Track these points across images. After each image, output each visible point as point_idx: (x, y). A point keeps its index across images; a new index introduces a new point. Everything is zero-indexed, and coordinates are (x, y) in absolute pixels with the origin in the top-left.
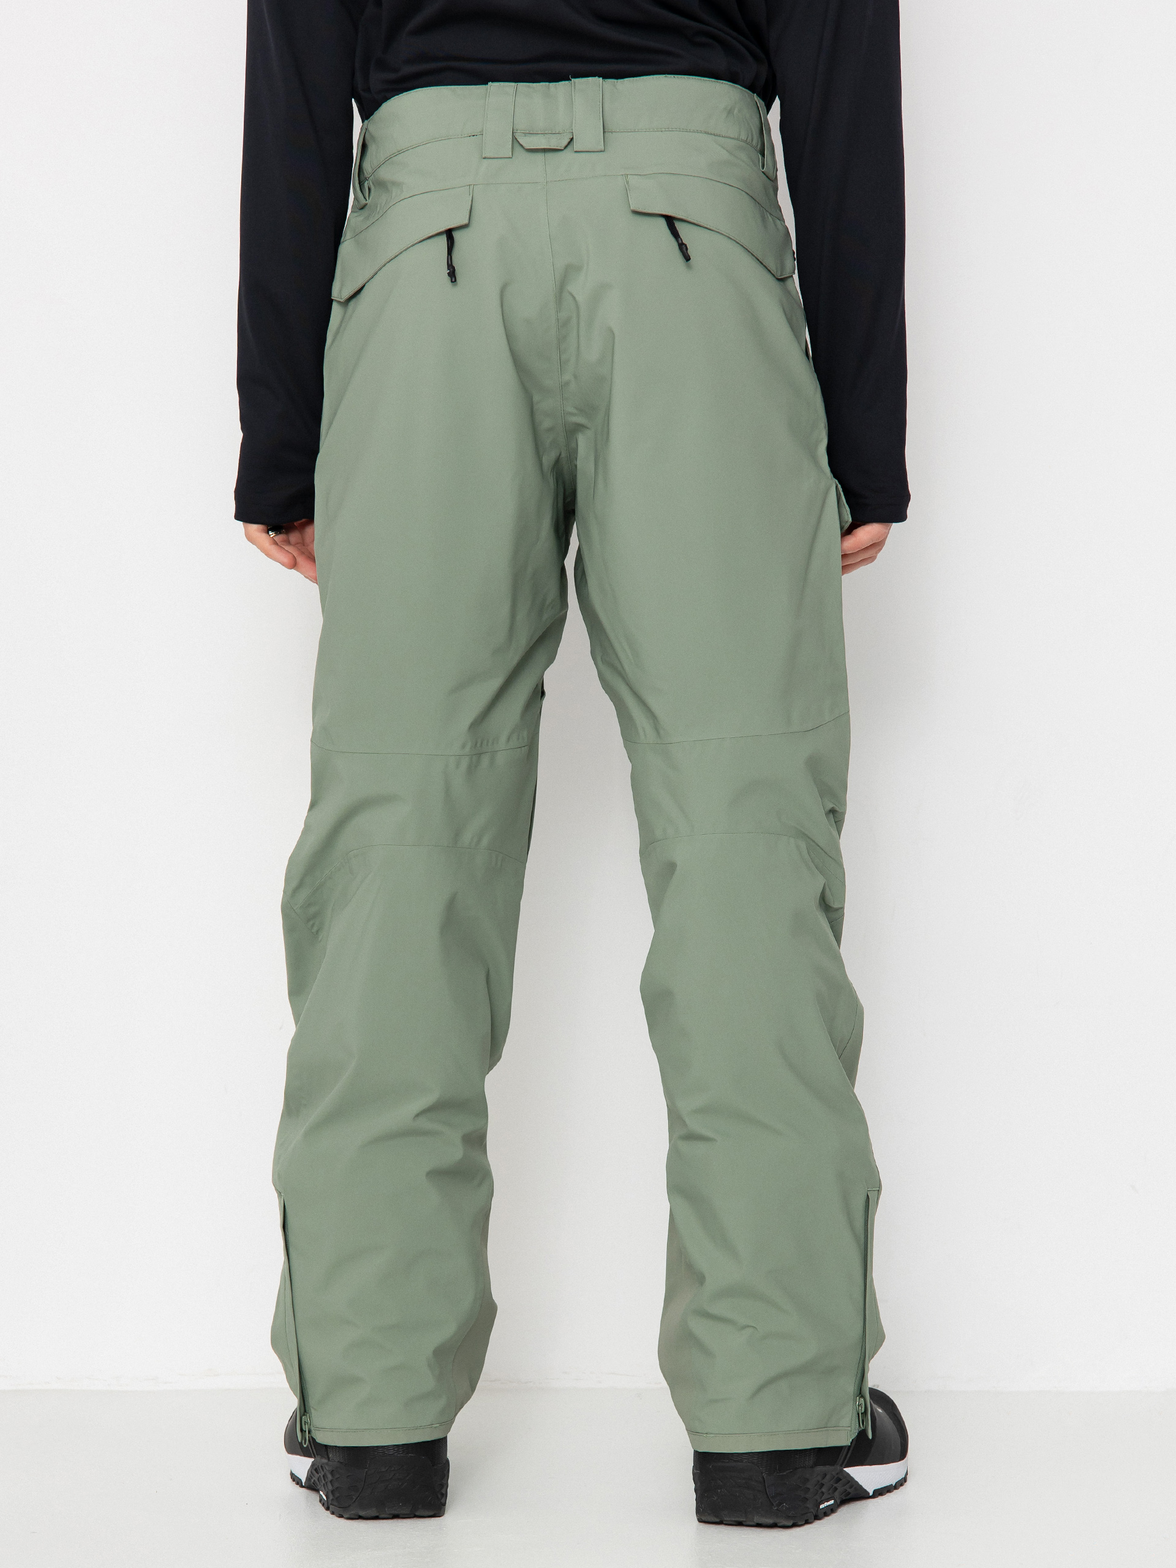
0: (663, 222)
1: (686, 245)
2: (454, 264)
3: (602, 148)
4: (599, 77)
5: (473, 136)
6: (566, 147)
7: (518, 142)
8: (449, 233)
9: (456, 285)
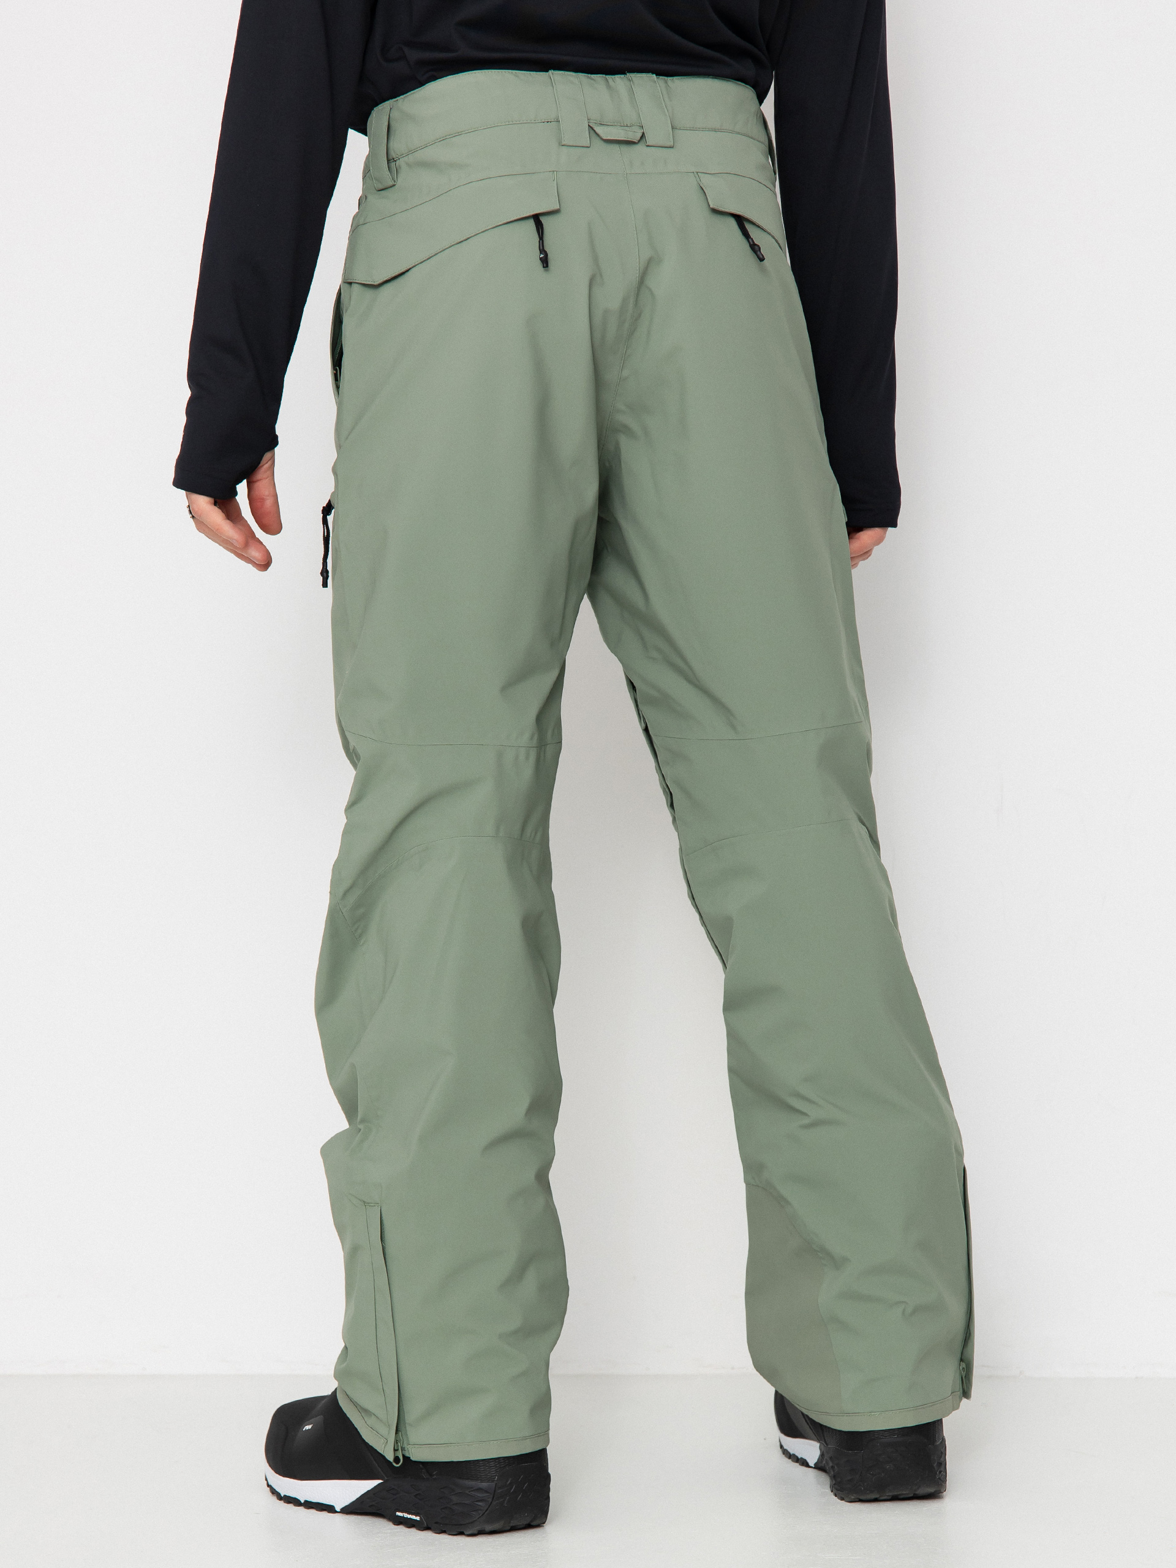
0: (733, 222)
1: (758, 246)
2: (546, 249)
3: (672, 144)
4: (653, 73)
5: (548, 122)
6: (639, 141)
7: (595, 131)
8: (537, 218)
9: (547, 271)
